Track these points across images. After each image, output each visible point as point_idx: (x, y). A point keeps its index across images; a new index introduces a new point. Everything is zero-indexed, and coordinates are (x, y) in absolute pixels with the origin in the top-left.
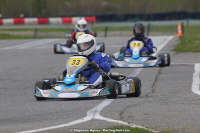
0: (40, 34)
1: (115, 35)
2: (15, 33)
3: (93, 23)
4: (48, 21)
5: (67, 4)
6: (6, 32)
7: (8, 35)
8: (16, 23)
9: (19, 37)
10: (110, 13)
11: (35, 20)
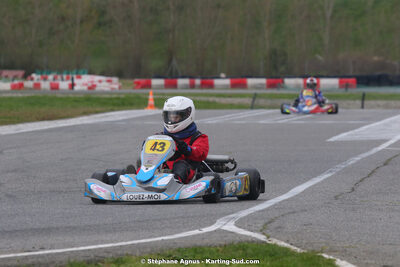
0: (261, 102)
1: (379, 106)
2: (224, 101)
3: (347, 86)
4: (283, 82)
5: (320, 58)
6: (211, 99)
7: (214, 102)
8: (234, 86)
9: (232, 106)
10: (378, 73)
11: (263, 81)
